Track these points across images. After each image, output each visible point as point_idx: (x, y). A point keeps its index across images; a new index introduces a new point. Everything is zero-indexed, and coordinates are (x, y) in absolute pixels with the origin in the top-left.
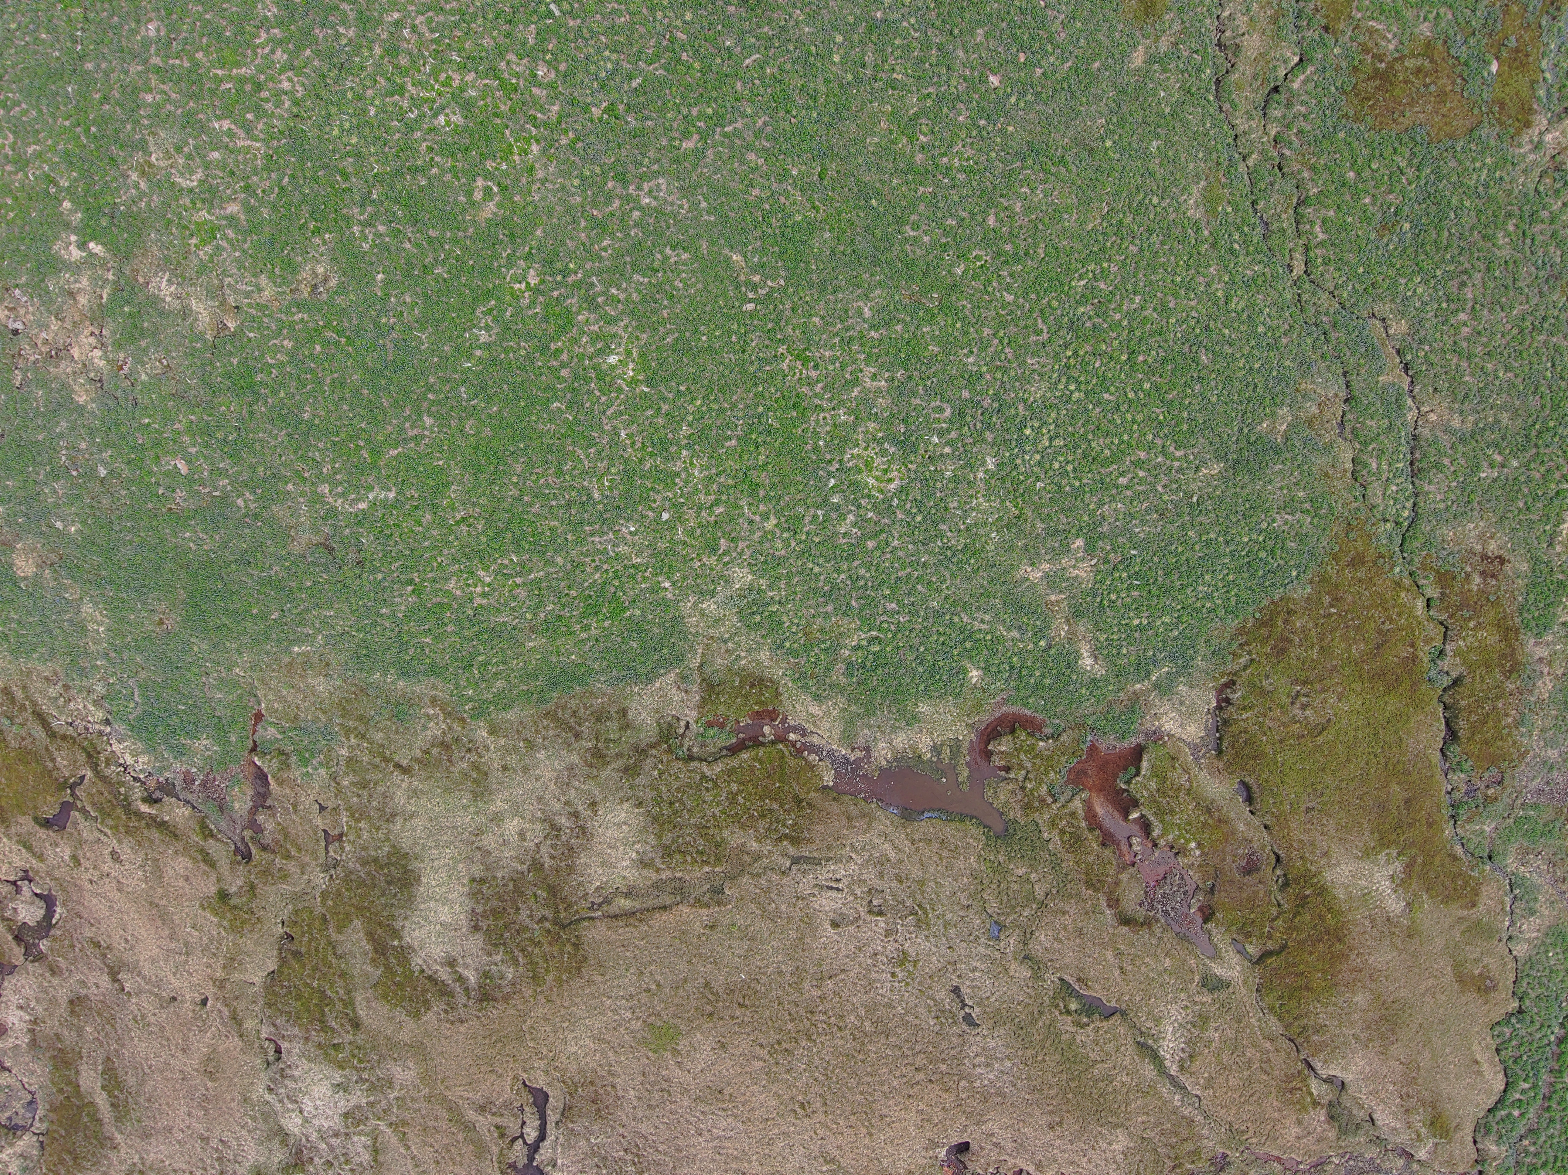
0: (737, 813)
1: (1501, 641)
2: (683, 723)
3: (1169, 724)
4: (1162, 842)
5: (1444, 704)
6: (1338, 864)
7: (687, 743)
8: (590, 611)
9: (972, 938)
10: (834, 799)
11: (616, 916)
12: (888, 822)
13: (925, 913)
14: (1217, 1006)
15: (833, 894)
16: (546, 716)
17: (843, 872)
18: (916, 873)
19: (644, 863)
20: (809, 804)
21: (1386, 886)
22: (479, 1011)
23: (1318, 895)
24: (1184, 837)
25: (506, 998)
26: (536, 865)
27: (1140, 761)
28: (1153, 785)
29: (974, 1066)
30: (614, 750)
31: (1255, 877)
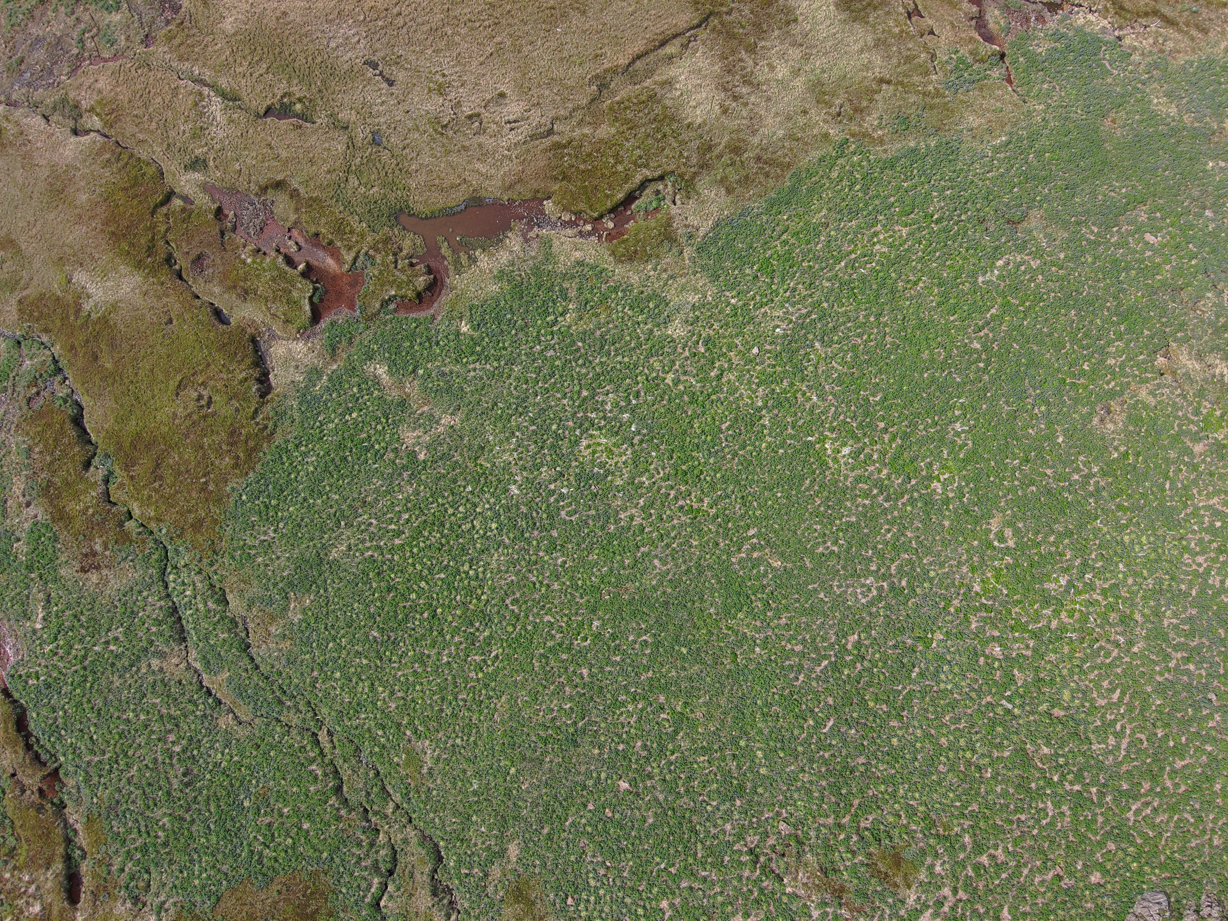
0: (611, 149)
1: (64, 507)
2: (678, 202)
3: (299, 347)
4: (273, 254)
5: (92, 444)
6: (133, 290)
7: (670, 188)
8: (787, 256)
9: (393, 126)
10: (538, 191)
11: (675, 36)
12: (490, 189)
13: (436, 130)
14: (189, 149)
15: (512, 118)
16: (789, 165)
17: (510, 137)
18: (454, 158)
19: (669, 83)
20: (556, 179)
21: (92, 289)
23: (141, 261)
24: (257, 264)
26: (752, 49)
27: (312, 310)
28: (295, 294)
29: (357, 33)
30: (726, 159)
31: (192, 256)
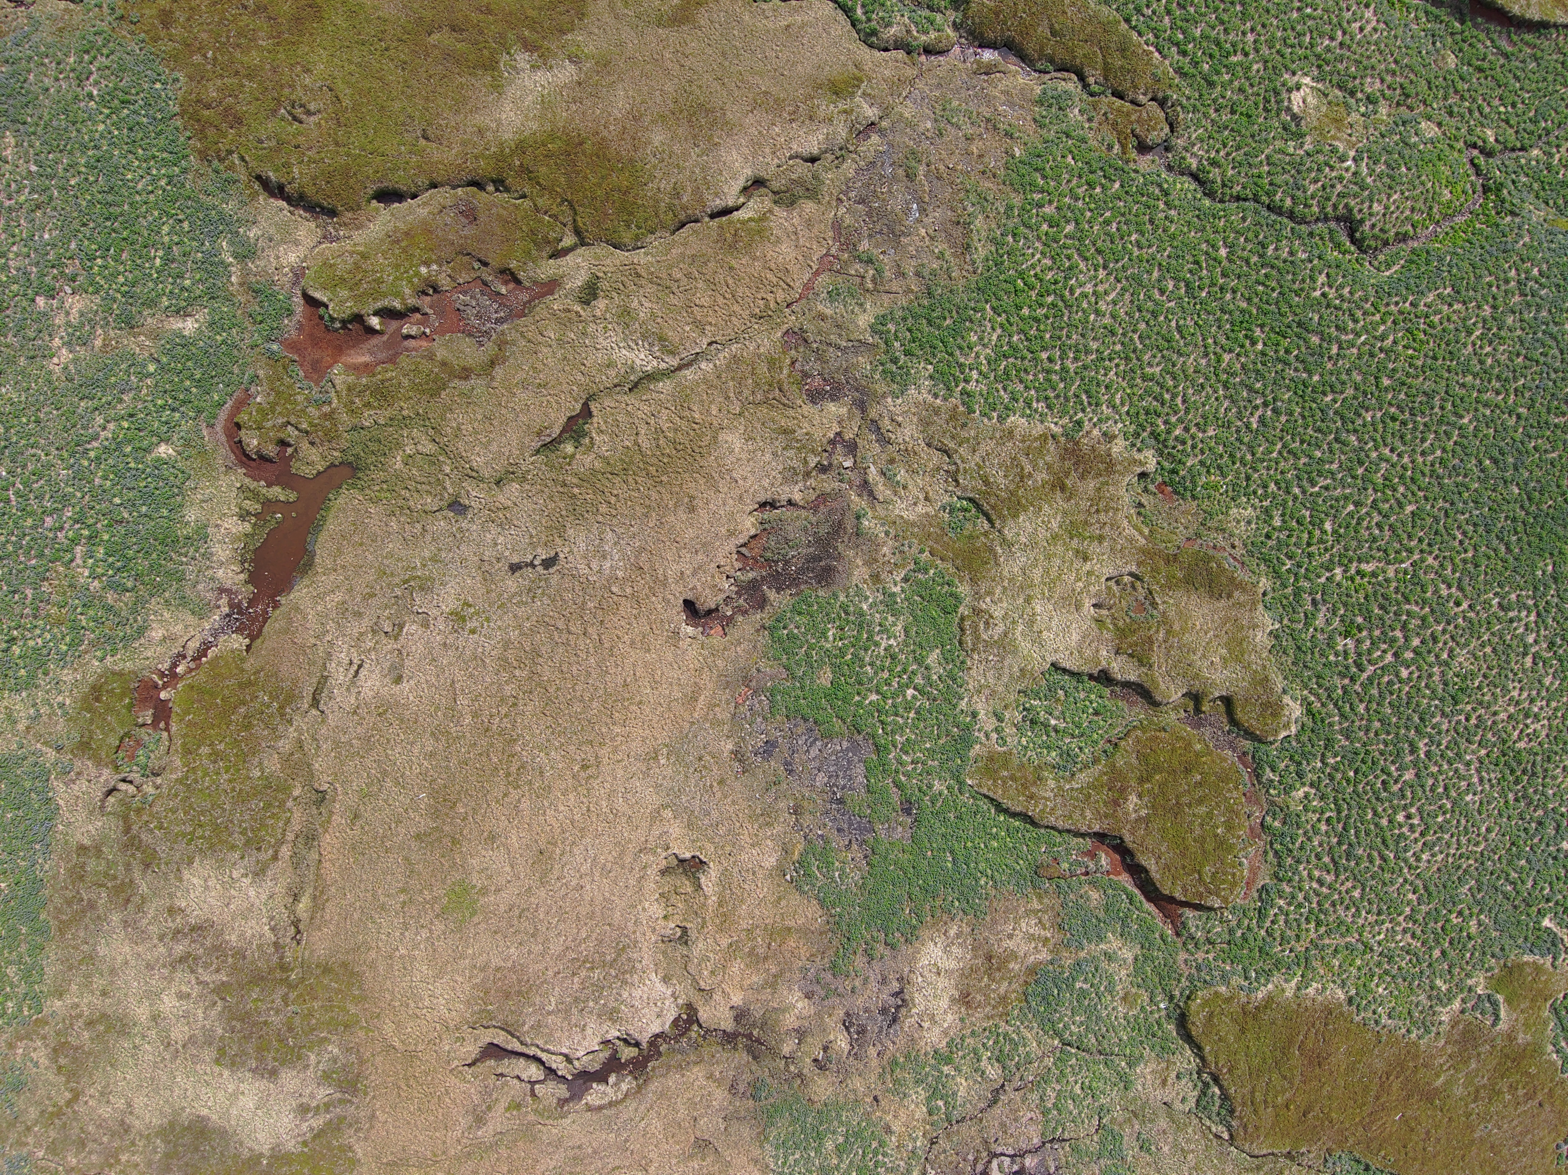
3: (292, 257)
10: (262, 642)
12: (305, 590)
13: (415, 577)
15: (364, 672)
17: (344, 654)
22: (366, 1094)
25: (362, 1062)
27: (316, 299)
28: (343, 293)
29: (599, 572)
31: (482, 213)
